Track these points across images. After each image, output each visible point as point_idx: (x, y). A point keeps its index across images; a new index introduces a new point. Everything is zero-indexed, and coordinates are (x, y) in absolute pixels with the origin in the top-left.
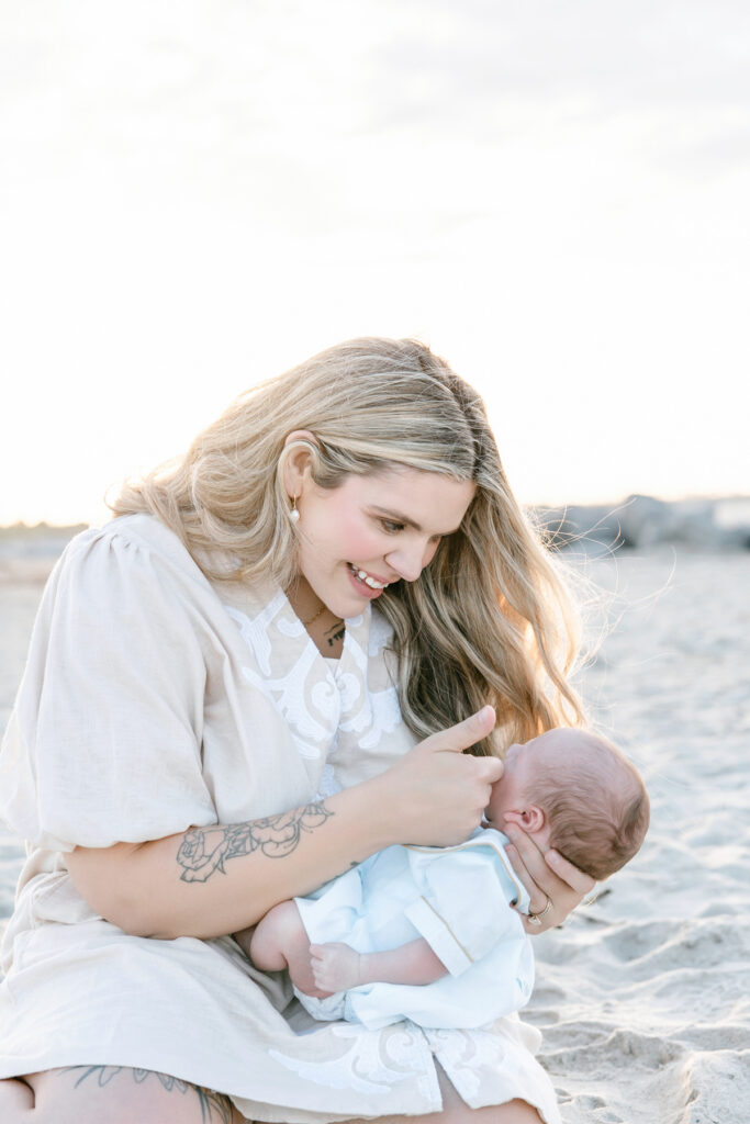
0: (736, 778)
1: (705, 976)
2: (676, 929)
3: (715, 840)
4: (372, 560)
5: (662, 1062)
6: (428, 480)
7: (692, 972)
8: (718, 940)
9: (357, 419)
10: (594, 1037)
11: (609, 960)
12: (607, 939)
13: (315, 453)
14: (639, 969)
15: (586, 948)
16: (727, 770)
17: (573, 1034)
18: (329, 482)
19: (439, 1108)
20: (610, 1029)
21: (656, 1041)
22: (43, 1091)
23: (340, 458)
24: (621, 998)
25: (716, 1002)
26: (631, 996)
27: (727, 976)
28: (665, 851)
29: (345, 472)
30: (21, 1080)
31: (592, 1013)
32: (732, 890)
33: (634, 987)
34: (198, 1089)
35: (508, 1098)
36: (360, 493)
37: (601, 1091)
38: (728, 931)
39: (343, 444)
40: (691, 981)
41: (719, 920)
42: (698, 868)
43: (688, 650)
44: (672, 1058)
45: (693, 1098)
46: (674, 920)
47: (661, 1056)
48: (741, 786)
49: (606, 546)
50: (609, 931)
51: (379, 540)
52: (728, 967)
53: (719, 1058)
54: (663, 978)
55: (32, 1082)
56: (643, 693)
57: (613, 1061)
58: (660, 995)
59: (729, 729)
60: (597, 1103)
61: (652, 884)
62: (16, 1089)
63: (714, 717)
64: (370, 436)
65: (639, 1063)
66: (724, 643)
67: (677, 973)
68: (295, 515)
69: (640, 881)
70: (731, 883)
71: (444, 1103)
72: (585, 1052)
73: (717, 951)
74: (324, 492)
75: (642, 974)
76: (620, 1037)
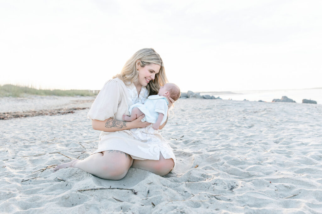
0: (201, 124)
1: (196, 146)
2: (192, 141)
3: (198, 131)
4: (148, 77)
5: (190, 156)
6: (156, 65)
7: (194, 145)
8: (198, 142)
9: (147, 58)
10: (181, 153)
11: (183, 144)
12: (183, 142)
13: (141, 62)
14: (187, 145)
15: (180, 142)
16: (200, 123)
17: (178, 152)
18: (143, 66)
19: (159, 160)
20: (183, 152)
21: (189, 153)
22: (105, 153)
23: (144, 63)
24: (185, 148)
25: (197, 149)
26: (186, 148)
27: (199, 146)
28: (191, 131)
29: (145, 65)
30: (102, 152)
31: (181, 150)
32: (200, 136)
33: (186, 147)
34: (125, 153)
35: (170, 158)
36: (147, 67)
37: (182, 159)
38: (199, 140)
39: (145, 61)
40: (194, 147)
41: (198, 139)
42: (196, 134)
43: (195, 109)
44: (191, 155)
45: (194, 160)
46: (192, 139)
47: (190, 155)
48: (202, 125)
49: (185, 98)
50: (183, 141)
51: (150, 74)
52: (199, 145)
53: (198, 155)
54: (190, 146)
55: (103, 153)
56: (189, 114)
57: (183, 156)
58: (190, 148)
59: (200, 118)
60: (181, 160)
61: (189, 135)
62: (101, 154)
63: (199, 117)
64: (149, 60)
65: (187, 156)
66: (200, 108)
67: (192, 145)
68: (138, 71)
69: (188, 135)
70: (200, 135)
71: (160, 159)
72: (179, 155)
73: (198, 143)
74: (142, 68)
75: (188, 146)
76: (184, 153)
